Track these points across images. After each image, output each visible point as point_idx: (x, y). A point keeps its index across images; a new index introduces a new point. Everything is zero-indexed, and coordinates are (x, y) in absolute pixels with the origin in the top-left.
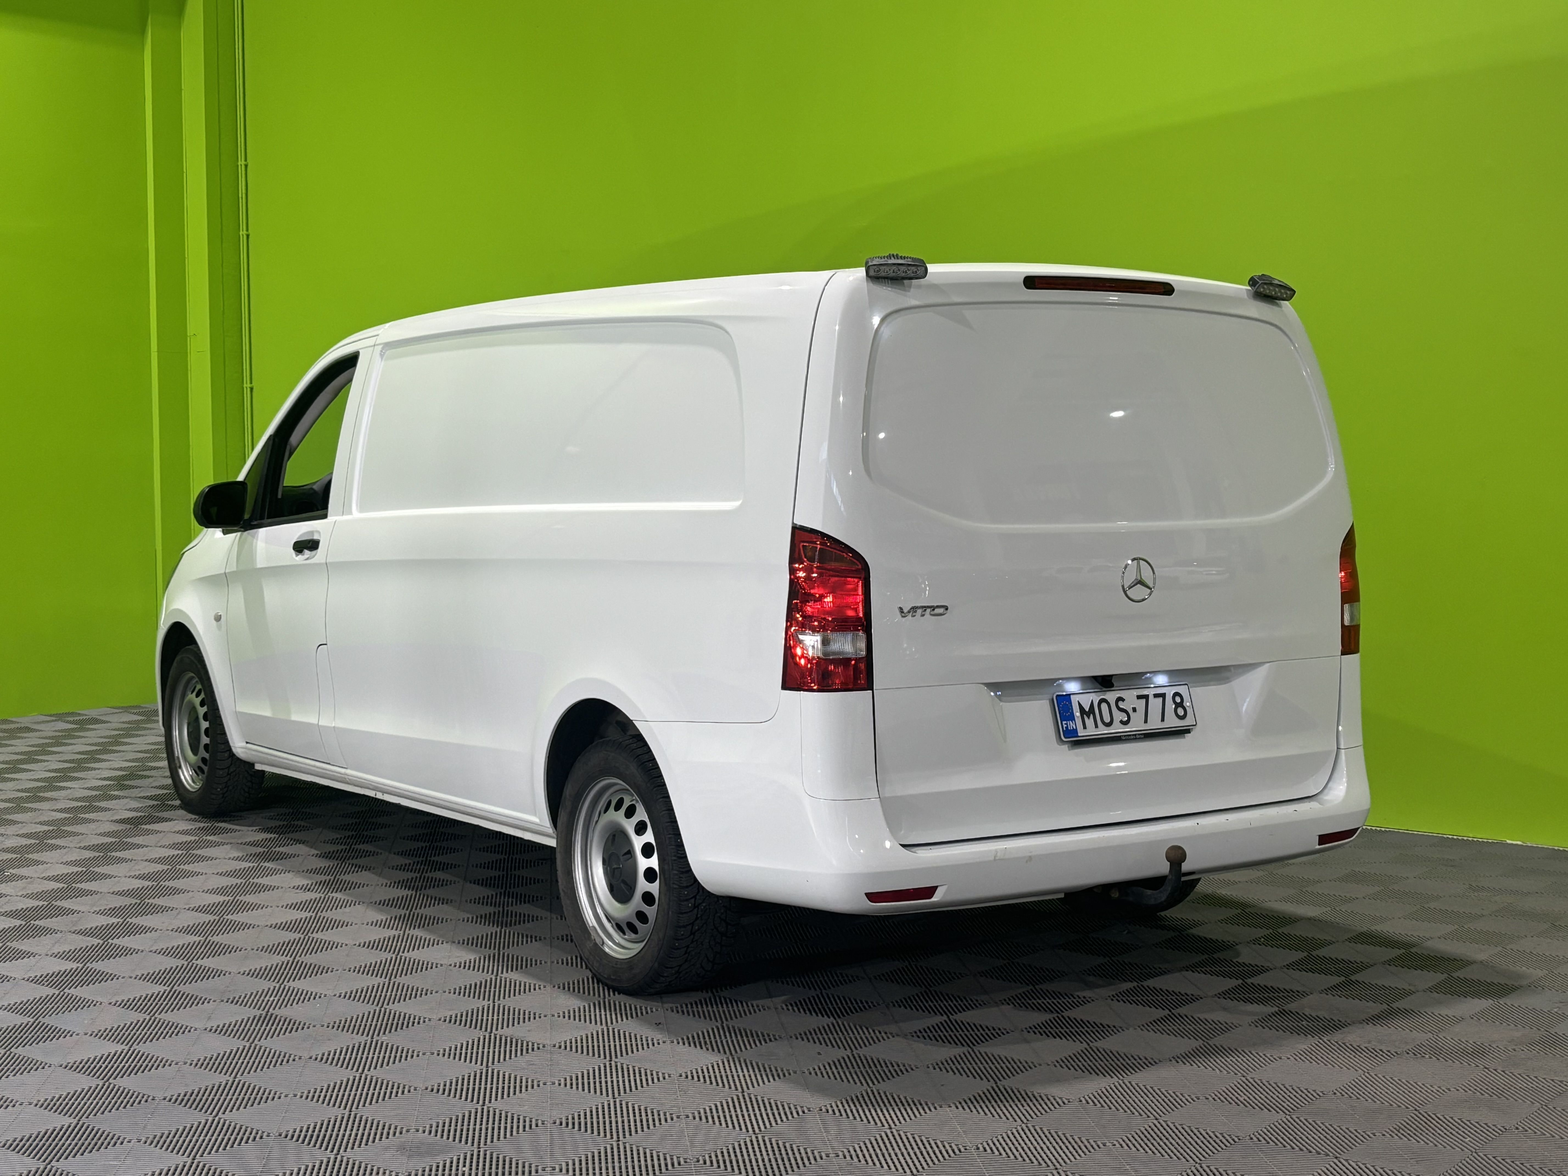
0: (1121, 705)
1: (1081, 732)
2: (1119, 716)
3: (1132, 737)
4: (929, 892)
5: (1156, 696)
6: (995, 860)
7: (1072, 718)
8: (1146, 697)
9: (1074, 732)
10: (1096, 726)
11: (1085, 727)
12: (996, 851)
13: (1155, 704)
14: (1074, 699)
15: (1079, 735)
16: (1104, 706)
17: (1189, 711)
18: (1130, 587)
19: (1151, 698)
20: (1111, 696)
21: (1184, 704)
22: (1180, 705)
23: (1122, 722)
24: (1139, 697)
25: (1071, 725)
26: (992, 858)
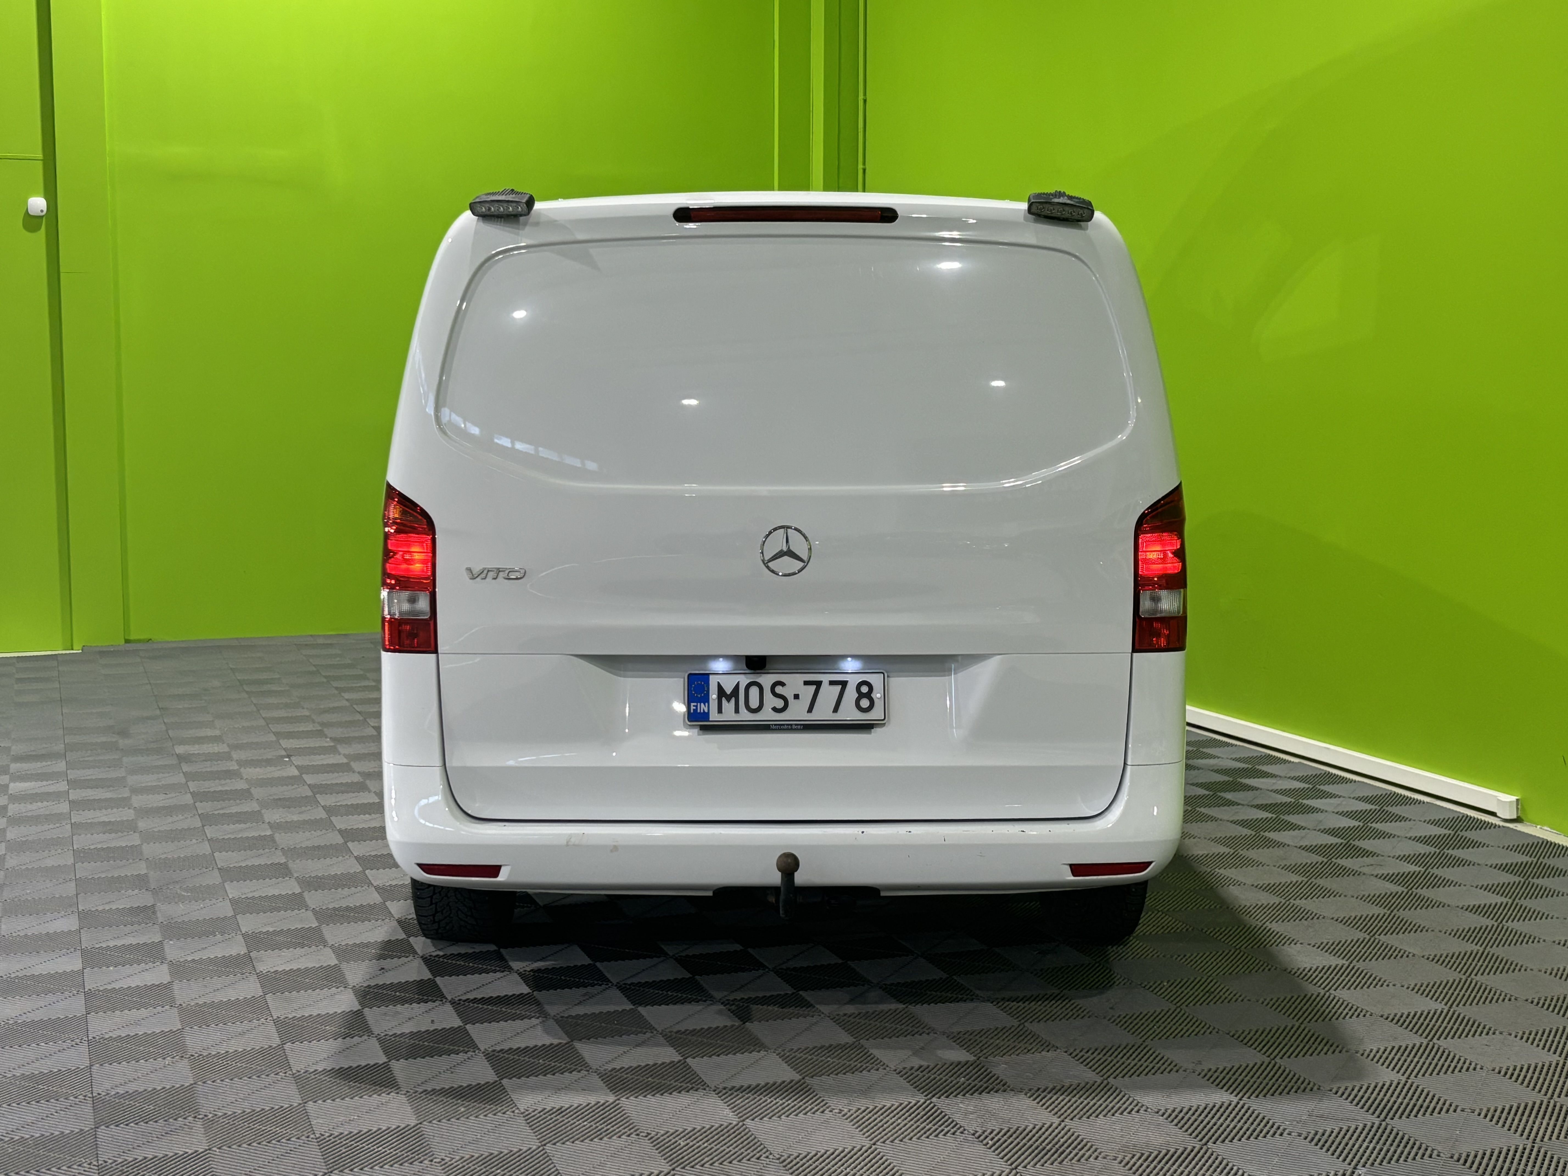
0: (779, 690)
1: (714, 716)
2: (771, 701)
3: (786, 727)
4: (494, 870)
5: (832, 683)
6: (567, 845)
7: (706, 700)
8: (818, 684)
9: (705, 716)
10: (737, 711)
11: (720, 711)
12: (571, 836)
13: (829, 694)
14: (713, 682)
15: (711, 719)
16: (754, 692)
17: (879, 705)
18: (775, 558)
19: (825, 686)
20: (767, 680)
21: (873, 695)
22: (868, 696)
23: (775, 709)
24: (806, 683)
25: (703, 707)
26: (565, 843)
